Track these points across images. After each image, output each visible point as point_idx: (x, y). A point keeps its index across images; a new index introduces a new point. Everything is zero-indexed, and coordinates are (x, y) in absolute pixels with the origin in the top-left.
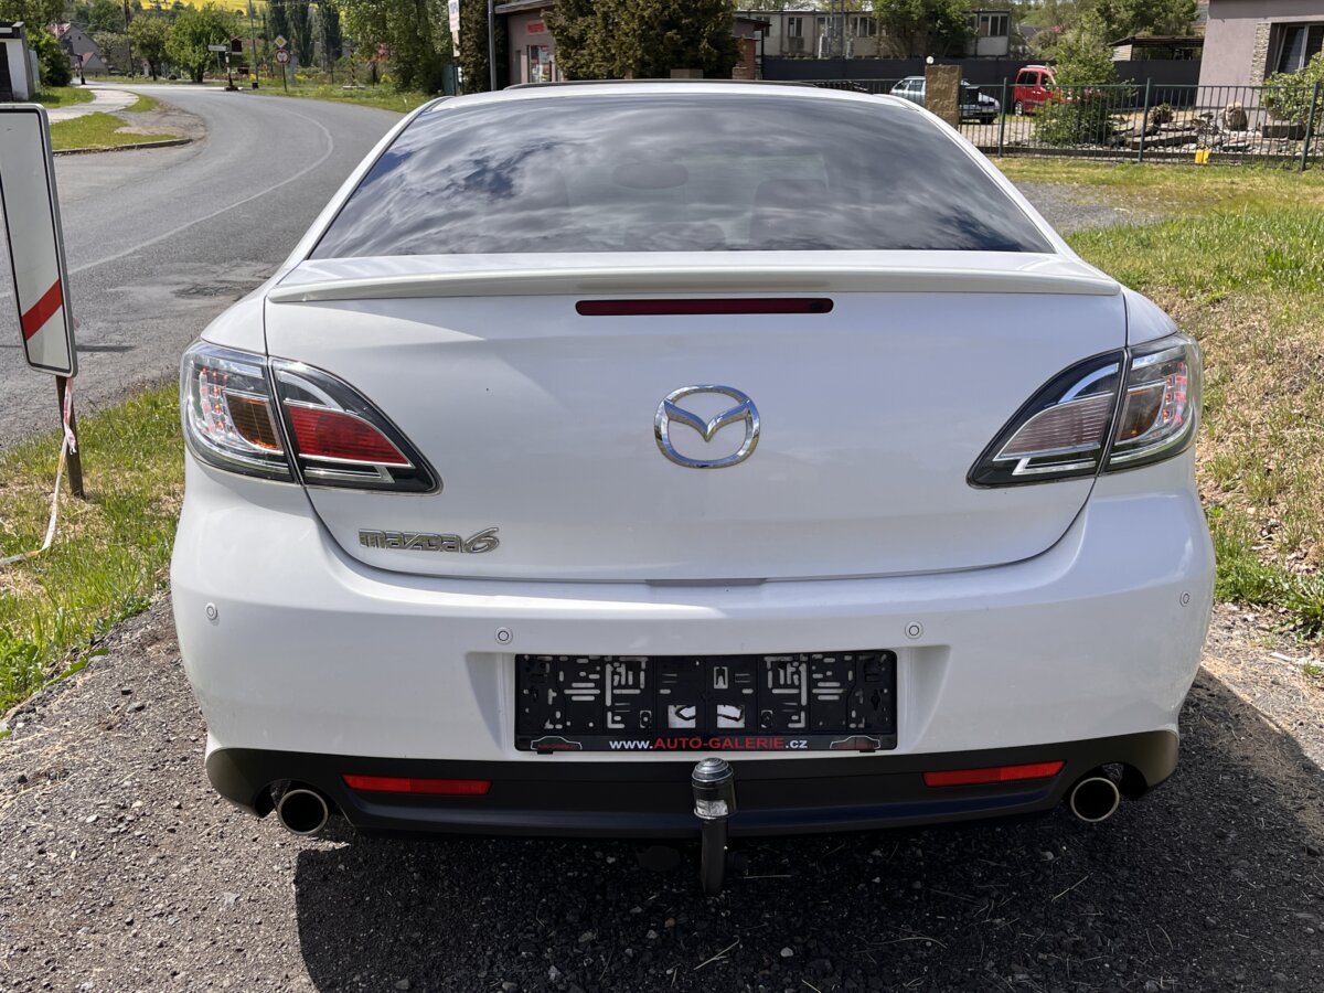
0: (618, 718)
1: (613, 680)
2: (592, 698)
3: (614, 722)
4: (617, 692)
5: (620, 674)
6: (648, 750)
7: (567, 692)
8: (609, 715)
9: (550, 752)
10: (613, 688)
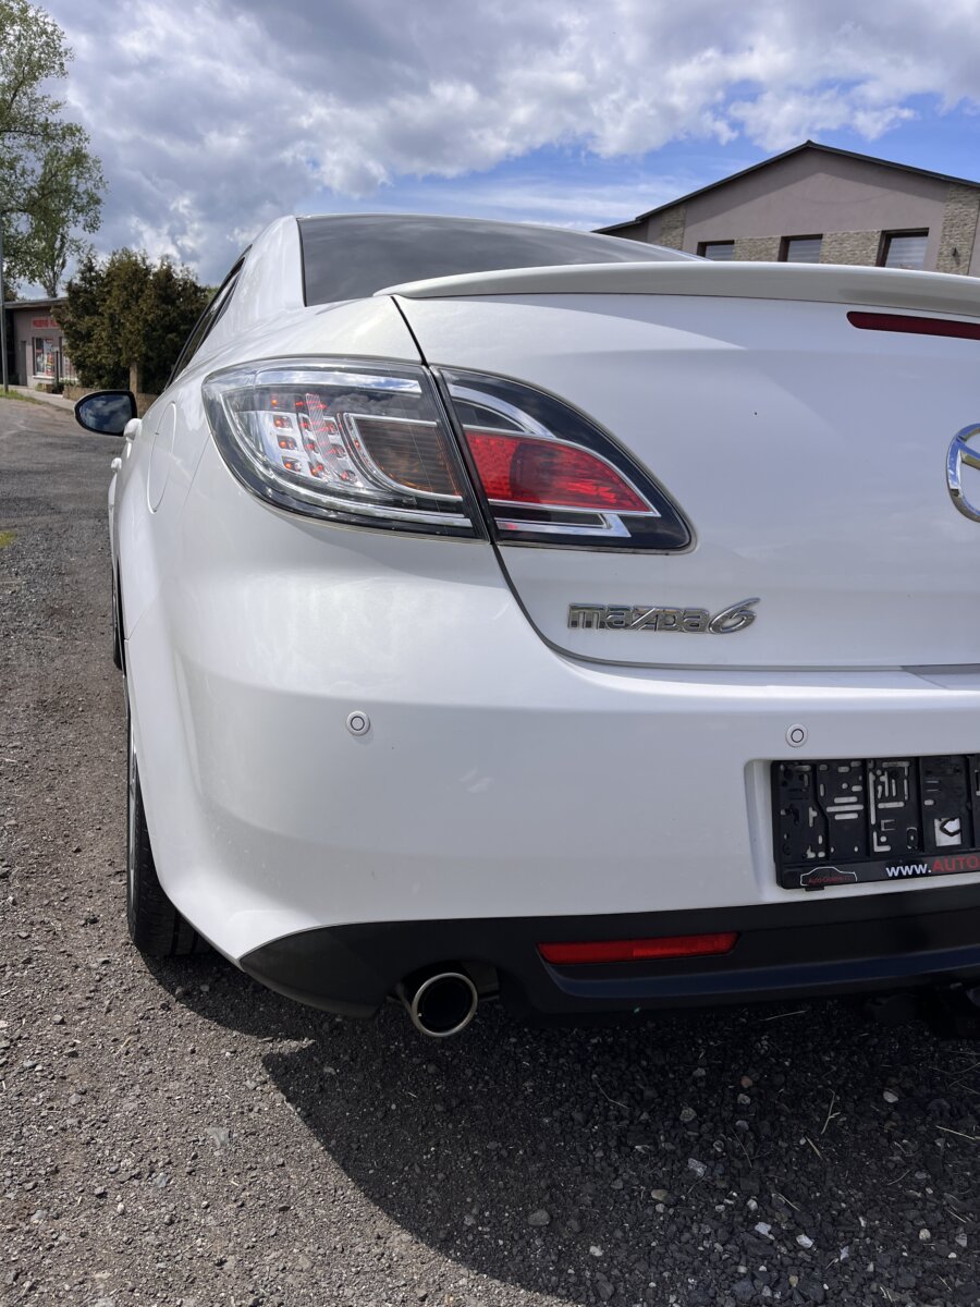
0: (883, 839)
1: (876, 791)
2: (854, 816)
3: (880, 844)
4: (881, 806)
5: (883, 784)
6: (927, 875)
7: (830, 809)
8: (875, 835)
9: (820, 887)
10: (877, 802)
